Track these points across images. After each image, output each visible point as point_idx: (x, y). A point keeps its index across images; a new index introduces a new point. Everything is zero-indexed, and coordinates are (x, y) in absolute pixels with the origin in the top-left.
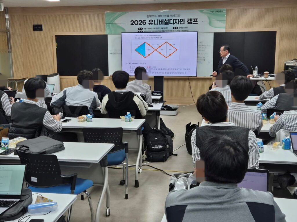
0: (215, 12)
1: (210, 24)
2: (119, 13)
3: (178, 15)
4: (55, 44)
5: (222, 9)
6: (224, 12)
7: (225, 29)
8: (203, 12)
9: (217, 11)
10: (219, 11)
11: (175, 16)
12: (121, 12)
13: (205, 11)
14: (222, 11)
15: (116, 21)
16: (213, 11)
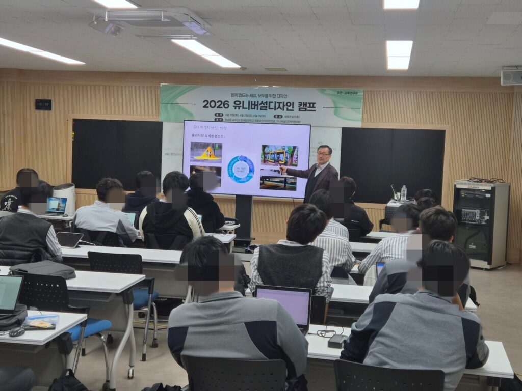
0: (345, 94)
1: (336, 113)
2: (184, 87)
3: (284, 96)
4: (71, 134)
5: (355, 90)
6: (358, 94)
7: (361, 122)
8: (325, 92)
9: (348, 93)
10: (351, 92)
11: (278, 96)
12: (188, 86)
13: (329, 91)
14: (357, 93)
15: (179, 100)
16: (341, 92)
